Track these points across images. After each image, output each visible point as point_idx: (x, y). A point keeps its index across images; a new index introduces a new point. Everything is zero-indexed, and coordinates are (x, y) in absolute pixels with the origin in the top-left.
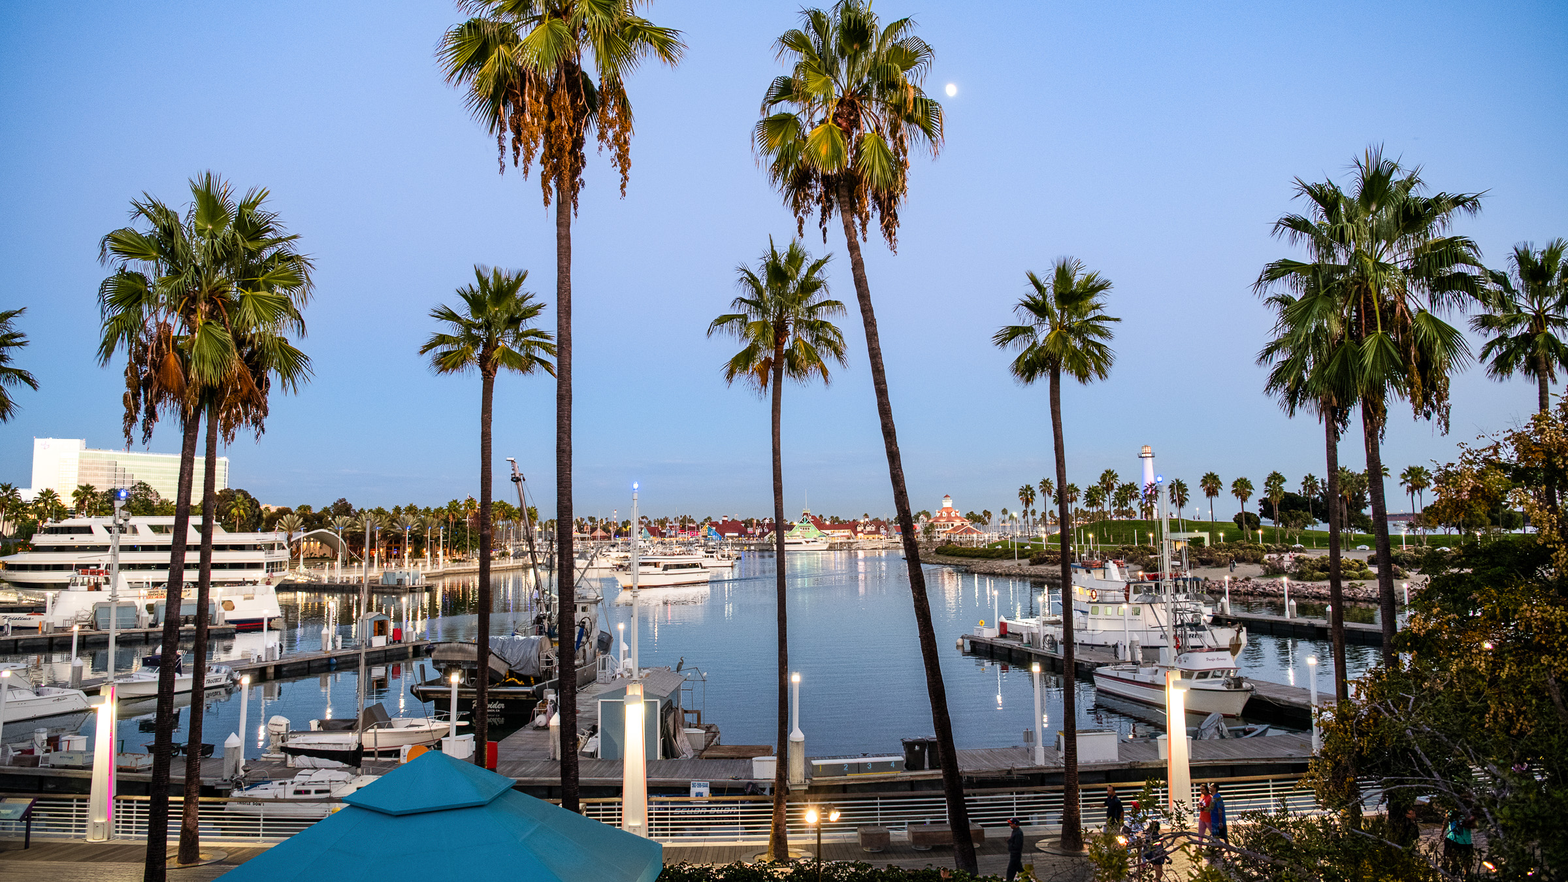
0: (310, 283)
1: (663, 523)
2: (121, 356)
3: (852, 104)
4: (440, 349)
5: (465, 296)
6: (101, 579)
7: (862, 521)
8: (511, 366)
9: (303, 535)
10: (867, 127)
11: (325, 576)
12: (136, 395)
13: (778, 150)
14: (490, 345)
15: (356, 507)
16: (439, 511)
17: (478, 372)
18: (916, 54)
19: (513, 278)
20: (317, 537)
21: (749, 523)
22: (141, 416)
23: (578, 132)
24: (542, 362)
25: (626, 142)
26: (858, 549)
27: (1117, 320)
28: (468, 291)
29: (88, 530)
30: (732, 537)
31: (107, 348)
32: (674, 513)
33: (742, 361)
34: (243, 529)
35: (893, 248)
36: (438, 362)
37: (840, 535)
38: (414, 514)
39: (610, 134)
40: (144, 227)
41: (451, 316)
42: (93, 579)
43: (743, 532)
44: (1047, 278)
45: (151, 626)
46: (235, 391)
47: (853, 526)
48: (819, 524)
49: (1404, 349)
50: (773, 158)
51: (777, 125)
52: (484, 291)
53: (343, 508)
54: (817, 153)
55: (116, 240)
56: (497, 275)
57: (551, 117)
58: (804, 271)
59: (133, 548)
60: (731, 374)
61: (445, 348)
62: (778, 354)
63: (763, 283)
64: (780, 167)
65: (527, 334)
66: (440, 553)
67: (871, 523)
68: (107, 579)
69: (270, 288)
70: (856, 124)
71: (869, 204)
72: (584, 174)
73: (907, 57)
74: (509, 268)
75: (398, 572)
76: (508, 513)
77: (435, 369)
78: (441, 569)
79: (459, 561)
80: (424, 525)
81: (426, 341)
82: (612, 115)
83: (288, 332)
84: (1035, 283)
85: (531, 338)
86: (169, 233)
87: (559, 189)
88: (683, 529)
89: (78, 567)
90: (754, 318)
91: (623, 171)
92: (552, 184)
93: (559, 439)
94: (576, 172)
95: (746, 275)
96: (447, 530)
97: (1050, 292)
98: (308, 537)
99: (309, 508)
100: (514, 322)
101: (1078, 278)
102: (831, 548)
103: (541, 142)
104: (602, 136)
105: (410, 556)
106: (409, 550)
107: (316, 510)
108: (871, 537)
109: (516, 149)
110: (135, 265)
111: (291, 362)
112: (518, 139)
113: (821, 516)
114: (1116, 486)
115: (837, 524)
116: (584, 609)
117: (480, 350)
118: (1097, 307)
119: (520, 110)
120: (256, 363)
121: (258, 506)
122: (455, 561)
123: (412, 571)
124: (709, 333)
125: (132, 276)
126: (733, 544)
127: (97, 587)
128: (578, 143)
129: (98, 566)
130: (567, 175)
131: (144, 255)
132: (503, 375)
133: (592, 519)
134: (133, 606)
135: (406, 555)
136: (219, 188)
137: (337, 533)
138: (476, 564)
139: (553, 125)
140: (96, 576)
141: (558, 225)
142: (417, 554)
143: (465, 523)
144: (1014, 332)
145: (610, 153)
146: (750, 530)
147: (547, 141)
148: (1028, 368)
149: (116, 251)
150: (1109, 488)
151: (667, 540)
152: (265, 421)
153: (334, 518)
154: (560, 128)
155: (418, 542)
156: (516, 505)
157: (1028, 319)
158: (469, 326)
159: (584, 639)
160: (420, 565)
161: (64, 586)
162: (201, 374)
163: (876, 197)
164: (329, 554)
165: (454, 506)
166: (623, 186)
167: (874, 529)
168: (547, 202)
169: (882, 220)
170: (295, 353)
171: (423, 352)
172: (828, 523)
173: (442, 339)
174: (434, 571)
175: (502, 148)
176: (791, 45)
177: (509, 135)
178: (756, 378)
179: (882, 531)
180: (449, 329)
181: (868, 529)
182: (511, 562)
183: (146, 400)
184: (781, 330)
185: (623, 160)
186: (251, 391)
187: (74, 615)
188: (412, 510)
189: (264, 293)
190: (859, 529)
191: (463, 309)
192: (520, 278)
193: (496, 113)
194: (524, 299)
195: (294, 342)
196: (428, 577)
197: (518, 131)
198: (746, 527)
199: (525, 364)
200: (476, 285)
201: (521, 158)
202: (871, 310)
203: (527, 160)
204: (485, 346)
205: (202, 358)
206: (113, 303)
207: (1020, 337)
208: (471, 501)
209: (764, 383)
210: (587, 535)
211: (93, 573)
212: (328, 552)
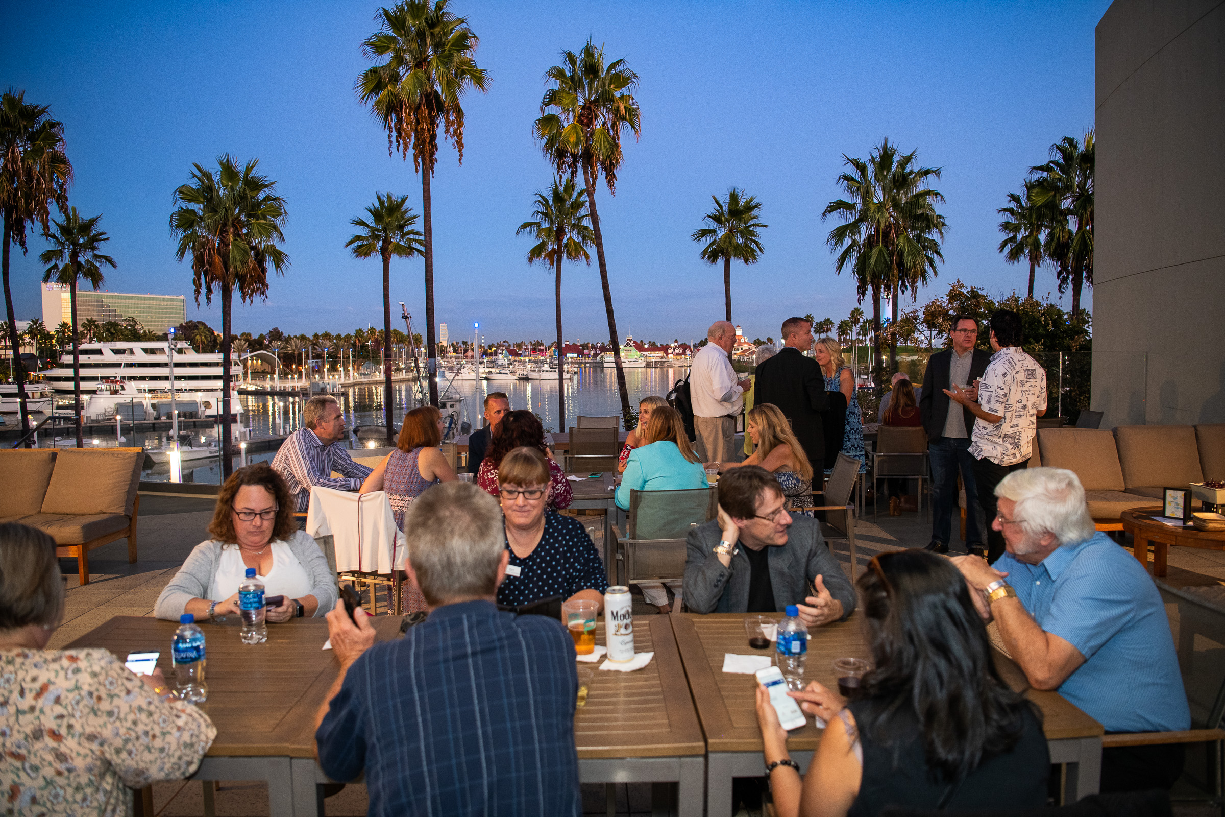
0: (286, 213)
1: (519, 346)
2: (189, 256)
3: (590, 108)
4: (357, 244)
5: (370, 211)
6: (118, 387)
7: (672, 345)
8: (400, 255)
9: (249, 355)
10: (598, 124)
11: (268, 385)
12: (199, 279)
13: (547, 137)
14: (387, 241)
15: (286, 335)
16: (348, 337)
17: (380, 257)
18: (629, 78)
19: (399, 200)
20: (258, 357)
21: (585, 346)
22: (204, 290)
23: (433, 131)
24: (419, 251)
25: (461, 134)
26: (669, 366)
27: (765, 226)
28: (372, 208)
29: (99, 352)
30: (572, 358)
31: (181, 252)
32: (528, 338)
33: (536, 252)
34: (205, 351)
35: (613, 193)
36: (355, 251)
37: (655, 356)
38: (329, 339)
39: (451, 130)
40: (194, 184)
41: (361, 223)
42: (113, 387)
43: (580, 353)
44: (725, 200)
45: (156, 419)
46: (251, 276)
47: (665, 349)
48: (640, 347)
49: (891, 255)
50: (544, 141)
51: (548, 121)
52: (382, 209)
53: (276, 335)
54: (568, 142)
55: (181, 192)
56: (389, 197)
57: (418, 122)
58: (575, 195)
59: (131, 365)
60: (531, 260)
61: (360, 243)
62: (560, 246)
63: (551, 202)
64: (549, 145)
65: (409, 233)
66: (350, 368)
67: (680, 346)
68: (122, 386)
69: (265, 218)
70: (590, 122)
71: (598, 167)
72: (437, 155)
73: (621, 80)
74: (397, 196)
75: (321, 383)
76: (402, 339)
77: (354, 255)
78: (351, 381)
79: (365, 374)
80: (337, 347)
81: (349, 240)
82: (452, 118)
83: (275, 241)
84: (717, 203)
85: (411, 236)
86: (210, 189)
87: (423, 164)
88: (534, 350)
89: (102, 378)
90: (545, 225)
91: (460, 151)
92: (420, 160)
93: (427, 303)
94: (433, 154)
95: (540, 199)
96: (354, 351)
97: (725, 209)
98: (252, 357)
99: (250, 335)
100: (401, 227)
101: (742, 202)
102: (648, 365)
103: (413, 138)
104: (447, 131)
105: (328, 370)
106: (327, 366)
107: (255, 336)
108: (679, 357)
109: (398, 142)
110: (193, 206)
111: (279, 258)
112: (399, 135)
113: (642, 341)
114: (861, 320)
115: (653, 347)
116: (452, 406)
117: (380, 243)
118: (754, 218)
119: (400, 120)
120: (260, 259)
121: (213, 333)
122: (361, 374)
123: (331, 382)
124: (518, 233)
125: (187, 211)
126: (572, 363)
127: (115, 392)
128: (433, 137)
129: (116, 377)
130: (428, 155)
131: (196, 200)
132: (394, 259)
133: (465, 343)
134: (141, 405)
135: (325, 370)
136: (234, 162)
137: (274, 354)
138: (380, 376)
139: (419, 128)
140: (115, 385)
141: (424, 184)
142: (333, 369)
143: (368, 346)
144: (704, 233)
145: (452, 141)
146: (586, 352)
147: (416, 136)
148: (712, 255)
149: (181, 198)
150: (856, 321)
151: (522, 359)
152: (267, 292)
153: (270, 342)
154: (423, 129)
155: (334, 360)
156: (405, 333)
157: (713, 225)
158: (373, 230)
159: (453, 426)
160: (337, 377)
161: (94, 392)
162: (236, 268)
163: (602, 164)
164: (268, 368)
165: (359, 333)
166: (460, 160)
167: (681, 351)
168: (417, 171)
169: (606, 178)
170: (280, 253)
171: (347, 246)
172: (646, 346)
173: (358, 238)
174: (347, 382)
175: (390, 142)
176: (555, 76)
177: (394, 134)
178: (547, 261)
179: (688, 352)
180: (361, 231)
181: (677, 351)
182: (403, 375)
183: (206, 282)
184: (560, 232)
185: (459, 143)
186: (259, 276)
187: (103, 411)
188: (327, 336)
189: (263, 221)
190: (670, 351)
191: (370, 220)
192: (404, 200)
193: (386, 119)
194: (406, 212)
195: (279, 247)
196: (343, 386)
197: (399, 132)
198: (583, 349)
199: (408, 251)
200: (377, 205)
201: (401, 148)
202: (599, 230)
203: (405, 149)
204: (384, 241)
205: (235, 259)
206: (177, 226)
207: (708, 236)
208: (372, 330)
209: (552, 263)
210: (460, 355)
211: (112, 382)
212: (267, 367)
